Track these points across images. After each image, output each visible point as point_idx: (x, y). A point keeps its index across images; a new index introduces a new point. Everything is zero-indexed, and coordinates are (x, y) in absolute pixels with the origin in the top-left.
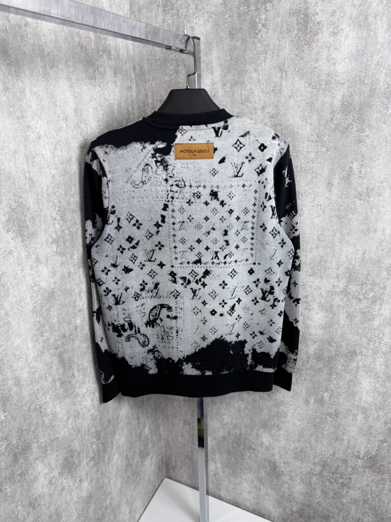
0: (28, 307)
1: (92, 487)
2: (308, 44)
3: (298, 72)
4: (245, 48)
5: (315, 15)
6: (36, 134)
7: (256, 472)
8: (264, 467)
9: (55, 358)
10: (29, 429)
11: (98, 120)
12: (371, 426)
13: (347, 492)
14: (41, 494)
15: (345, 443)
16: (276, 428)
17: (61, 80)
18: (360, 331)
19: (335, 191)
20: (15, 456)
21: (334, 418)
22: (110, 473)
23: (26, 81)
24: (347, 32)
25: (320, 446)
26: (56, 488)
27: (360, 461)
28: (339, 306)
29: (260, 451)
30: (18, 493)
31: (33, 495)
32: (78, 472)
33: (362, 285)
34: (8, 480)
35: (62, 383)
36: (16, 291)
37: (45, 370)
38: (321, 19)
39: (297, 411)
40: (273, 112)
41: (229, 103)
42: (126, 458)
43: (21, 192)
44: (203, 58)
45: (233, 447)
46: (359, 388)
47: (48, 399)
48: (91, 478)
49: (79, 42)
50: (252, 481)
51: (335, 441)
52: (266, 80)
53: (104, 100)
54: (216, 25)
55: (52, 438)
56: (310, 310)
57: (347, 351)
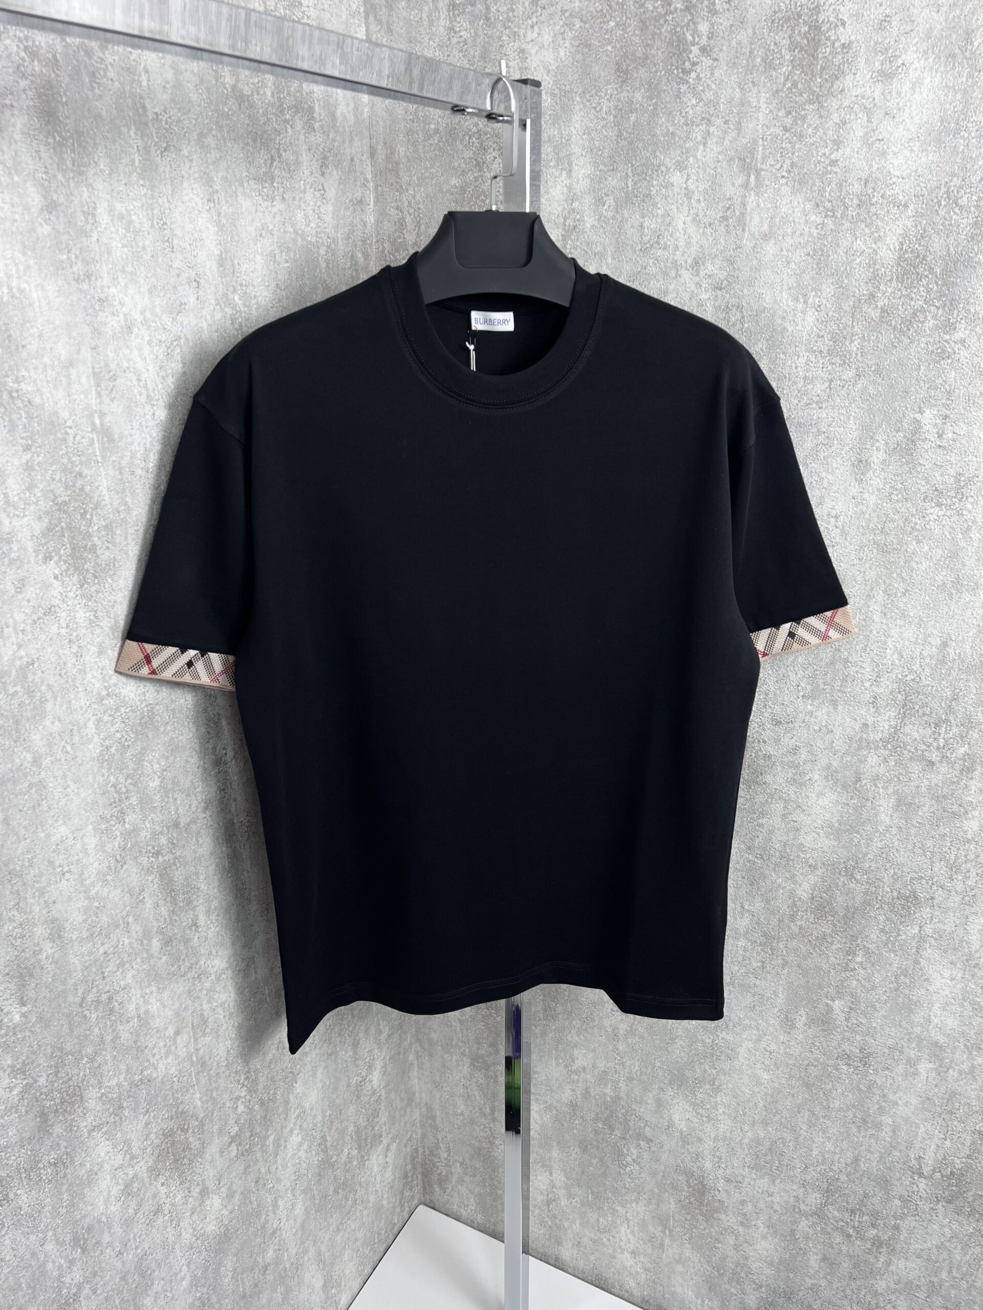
0: (91, 747)
1: (231, 1212)
2: (817, 99)
3: (789, 172)
4: (655, 109)
5: (836, 26)
6: (122, 317)
7: (654, 1201)
8: (674, 1188)
9: (150, 878)
10: (80, 1052)
11: (278, 286)
12: (954, 1094)
13: (888, 1263)
14: (104, 1219)
15: (886, 1134)
16: (707, 1086)
17: (185, 184)
18: (929, 844)
19: (875, 478)
20: (43, 1116)
21: (856, 1068)
22: (279, 1180)
23: (100, 185)
24: (919, 72)
25: (819, 1139)
26: (140, 1205)
27: (922, 1184)
28: (877, 778)
29: (666, 1147)
30: (47, 1209)
31: (84, 1217)
32: (199, 1171)
33: (936, 725)
34: (23, 1175)
35: (168, 942)
36: (61, 706)
37: (125, 907)
38: (853, 38)
39: (763, 1045)
40: (722, 275)
41: (610, 250)
42: (319, 1145)
43: (81, 463)
44: (548, 131)
45: (596, 1132)
46: (923, 991)
47: (129, 980)
48: (229, 1189)
49: (234, 87)
50: (643, 1225)
51: (859, 1127)
52: (705, 192)
53: (293, 236)
54: (584, 45)
55: (137, 1078)
56: (801, 785)
57: (895, 894)
